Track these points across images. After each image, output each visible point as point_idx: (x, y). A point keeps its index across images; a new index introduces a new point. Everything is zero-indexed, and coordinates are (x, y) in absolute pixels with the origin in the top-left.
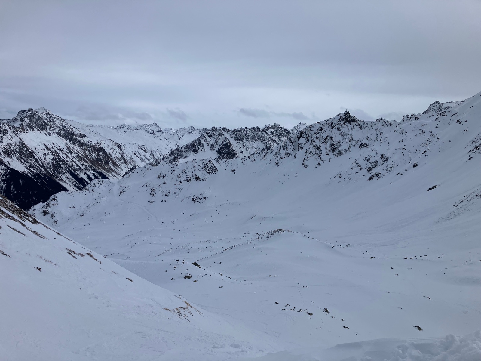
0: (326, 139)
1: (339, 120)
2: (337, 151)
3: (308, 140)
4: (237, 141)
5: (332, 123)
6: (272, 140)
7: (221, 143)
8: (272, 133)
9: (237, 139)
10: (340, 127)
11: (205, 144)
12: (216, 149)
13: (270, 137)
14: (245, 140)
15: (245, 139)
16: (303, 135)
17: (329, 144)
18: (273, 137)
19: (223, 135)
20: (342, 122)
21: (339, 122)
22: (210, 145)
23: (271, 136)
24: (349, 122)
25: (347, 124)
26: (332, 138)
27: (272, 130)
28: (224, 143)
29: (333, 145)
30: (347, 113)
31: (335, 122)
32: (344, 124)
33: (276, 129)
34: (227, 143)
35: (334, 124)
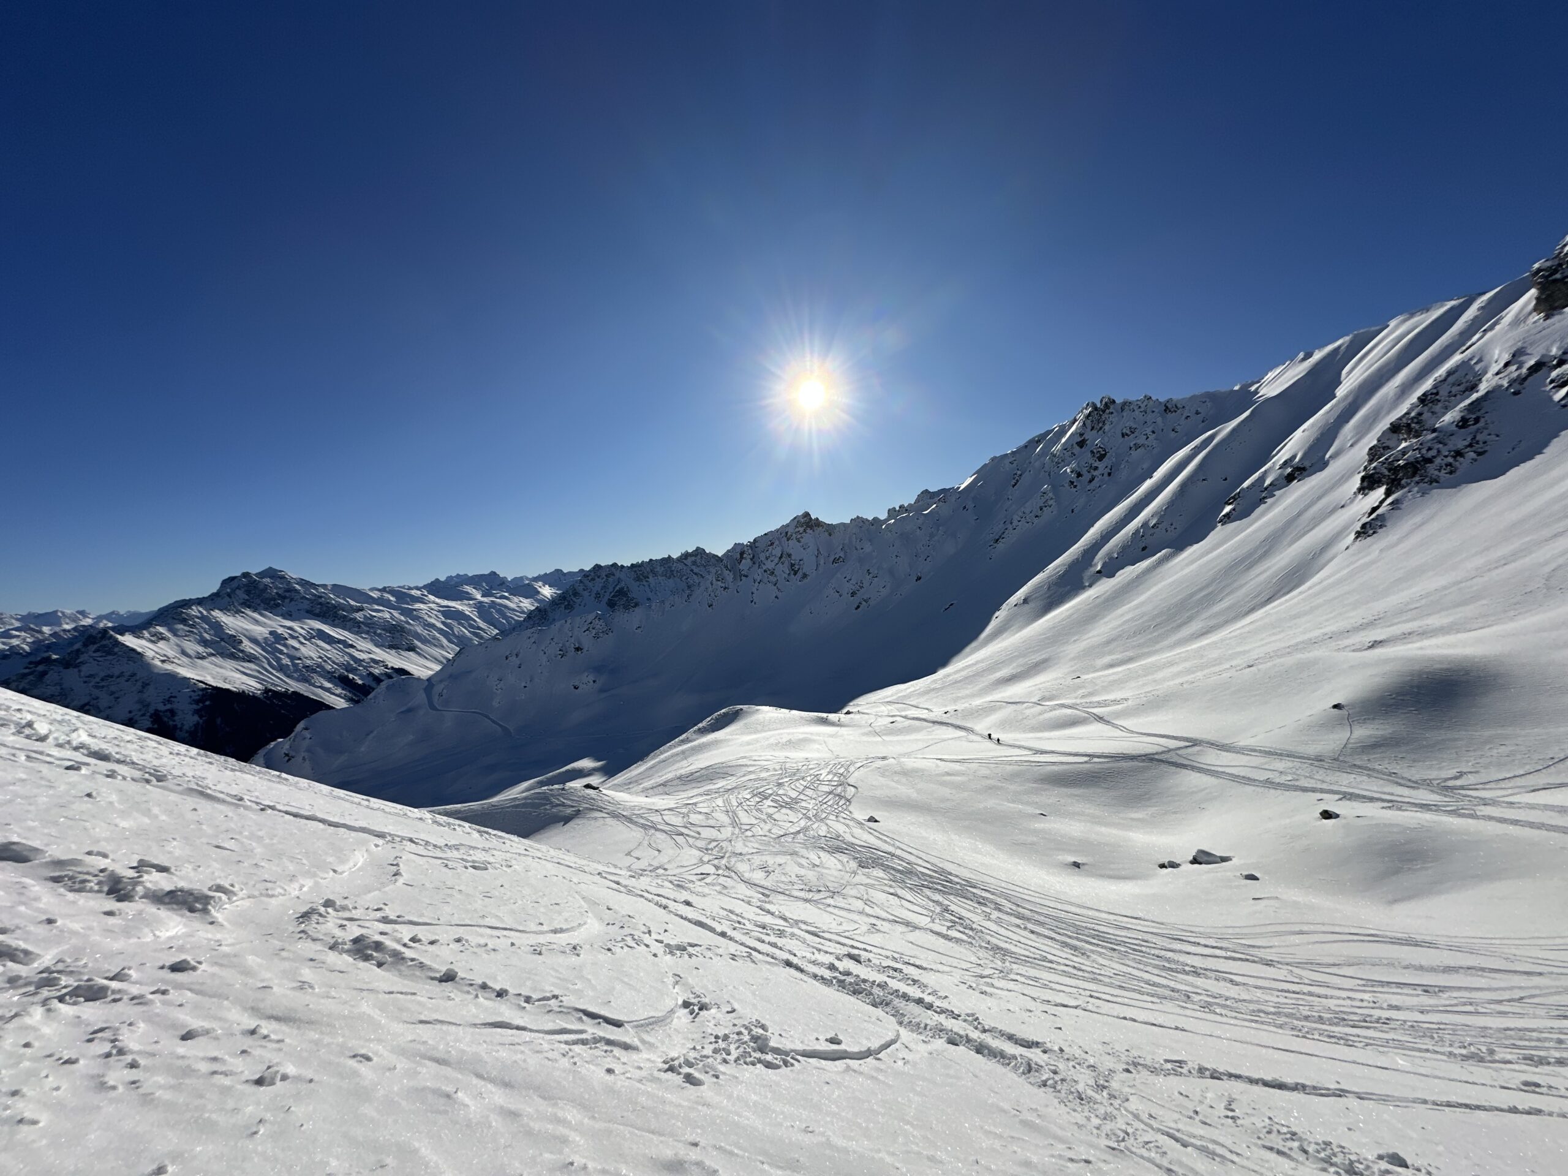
0: (781, 558)
1: (796, 527)
2: (800, 574)
3: (754, 563)
4: (638, 583)
5: (787, 533)
6: (696, 574)
7: (611, 589)
8: (694, 563)
9: (638, 579)
10: (799, 536)
11: (586, 594)
12: (605, 599)
13: (692, 570)
14: (651, 579)
15: (650, 577)
16: (745, 556)
17: (787, 564)
18: (696, 570)
19: (614, 575)
20: (801, 529)
21: (797, 530)
22: (593, 595)
23: (694, 567)
24: (811, 527)
25: (808, 531)
26: (789, 555)
27: (693, 558)
28: (617, 588)
29: (792, 565)
30: (807, 515)
31: (790, 530)
32: (805, 531)
33: (699, 557)
34: (623, 588)
35: (789, 534)
